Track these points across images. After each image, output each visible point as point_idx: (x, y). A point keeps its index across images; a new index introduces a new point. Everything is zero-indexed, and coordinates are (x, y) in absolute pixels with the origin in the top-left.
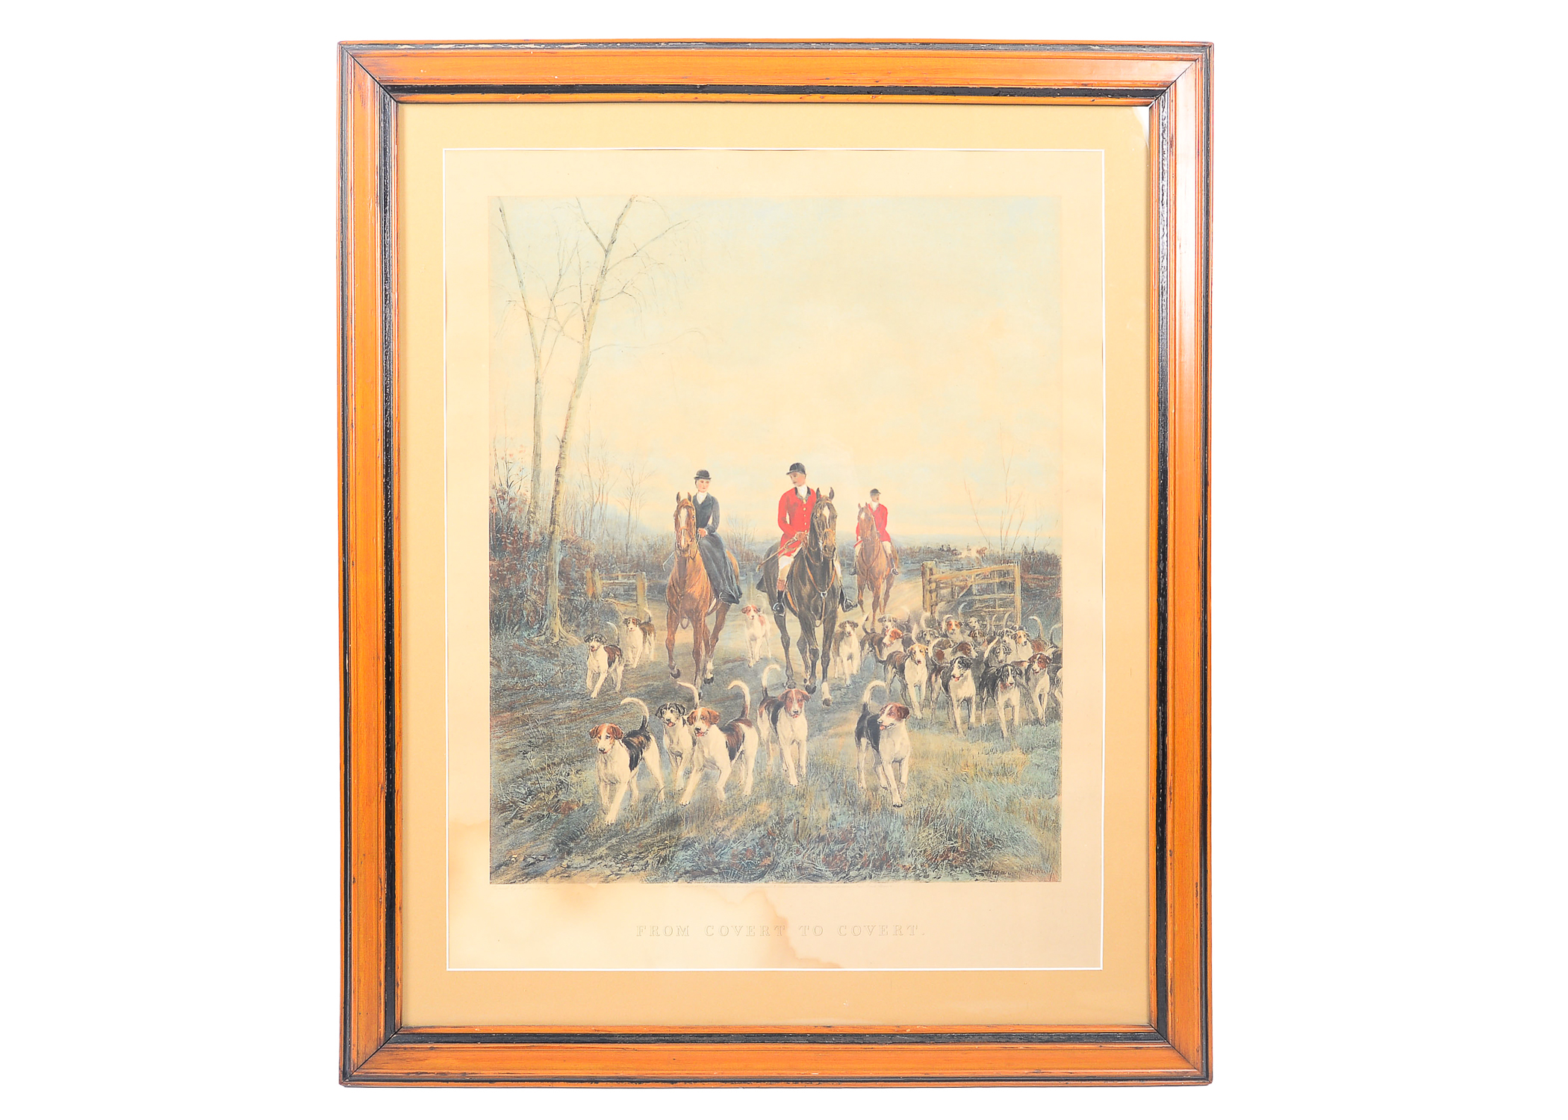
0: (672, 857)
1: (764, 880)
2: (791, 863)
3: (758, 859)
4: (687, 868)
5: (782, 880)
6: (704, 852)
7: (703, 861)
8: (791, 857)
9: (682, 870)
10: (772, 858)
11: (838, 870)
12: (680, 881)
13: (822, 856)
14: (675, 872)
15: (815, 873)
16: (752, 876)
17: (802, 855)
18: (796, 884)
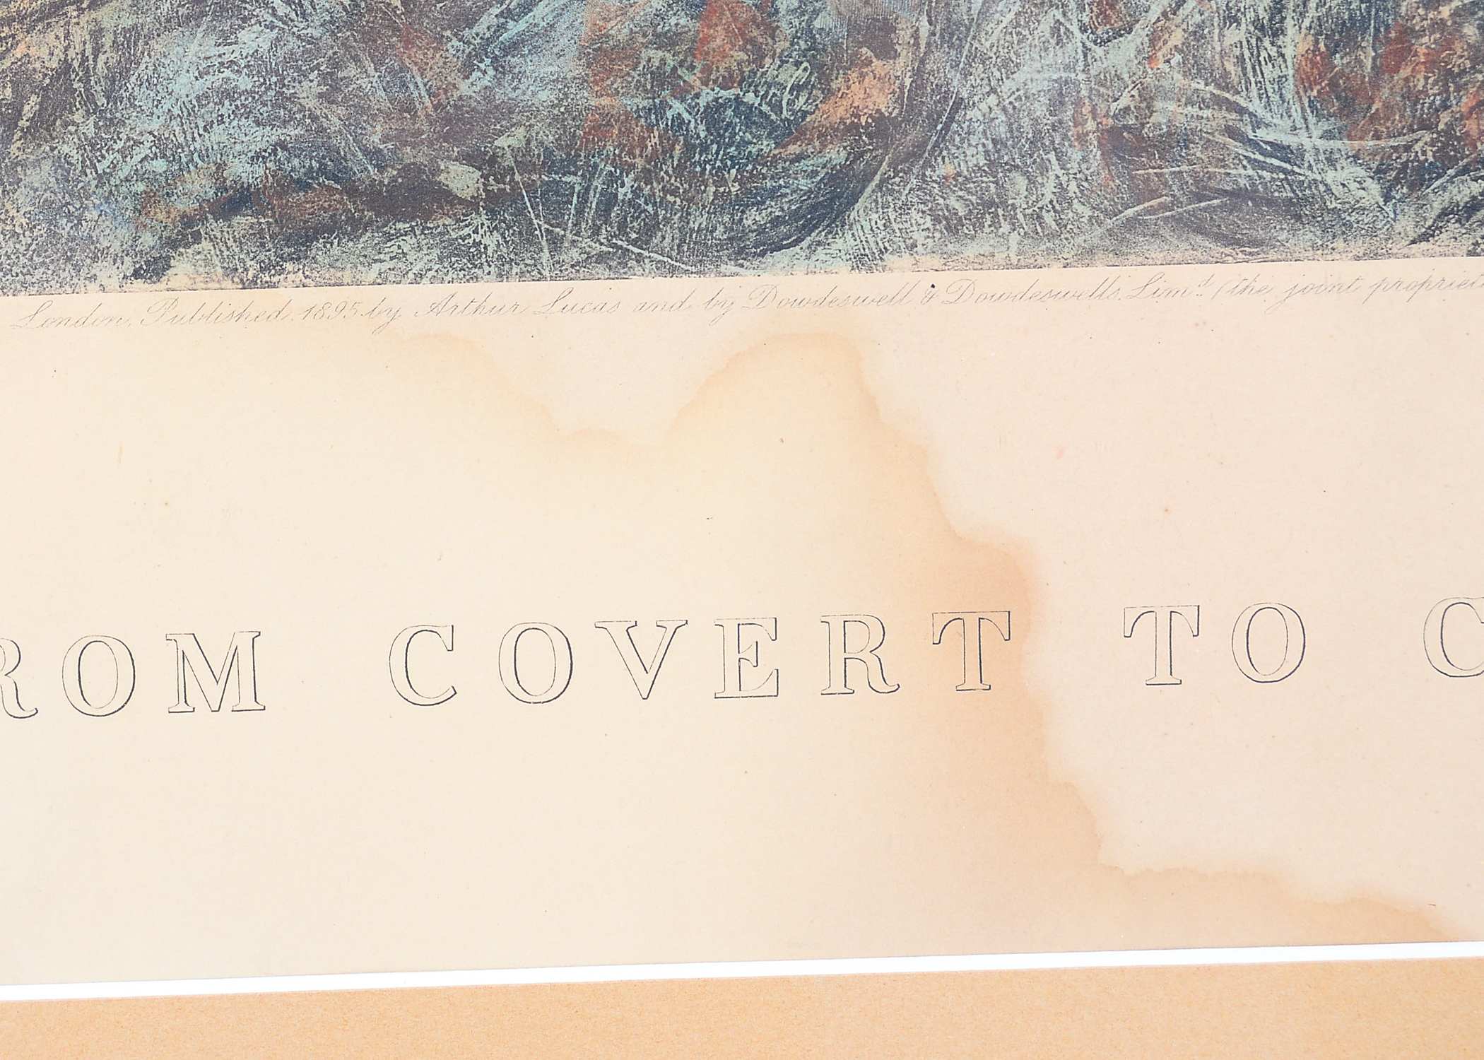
0: (117, 77)
1: (844, 243)
2: (1056, 104)
3: (792, 75)
4: (241, 170)
5: (983, 243)
6: (370, 37)
7: (361, 110)
8: (1058, 56)
9: (199, 185)
10: (901, 66)
11: (1424, 146)
12: (182, 268)
13: (1295, 42)
14: (144, 204)
15: (1243, 175)
16: (753, 217)
17: (1140, 35)
18: (1097, 274)
